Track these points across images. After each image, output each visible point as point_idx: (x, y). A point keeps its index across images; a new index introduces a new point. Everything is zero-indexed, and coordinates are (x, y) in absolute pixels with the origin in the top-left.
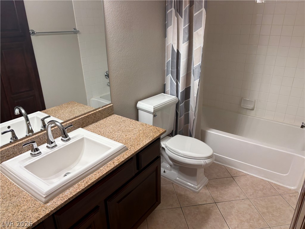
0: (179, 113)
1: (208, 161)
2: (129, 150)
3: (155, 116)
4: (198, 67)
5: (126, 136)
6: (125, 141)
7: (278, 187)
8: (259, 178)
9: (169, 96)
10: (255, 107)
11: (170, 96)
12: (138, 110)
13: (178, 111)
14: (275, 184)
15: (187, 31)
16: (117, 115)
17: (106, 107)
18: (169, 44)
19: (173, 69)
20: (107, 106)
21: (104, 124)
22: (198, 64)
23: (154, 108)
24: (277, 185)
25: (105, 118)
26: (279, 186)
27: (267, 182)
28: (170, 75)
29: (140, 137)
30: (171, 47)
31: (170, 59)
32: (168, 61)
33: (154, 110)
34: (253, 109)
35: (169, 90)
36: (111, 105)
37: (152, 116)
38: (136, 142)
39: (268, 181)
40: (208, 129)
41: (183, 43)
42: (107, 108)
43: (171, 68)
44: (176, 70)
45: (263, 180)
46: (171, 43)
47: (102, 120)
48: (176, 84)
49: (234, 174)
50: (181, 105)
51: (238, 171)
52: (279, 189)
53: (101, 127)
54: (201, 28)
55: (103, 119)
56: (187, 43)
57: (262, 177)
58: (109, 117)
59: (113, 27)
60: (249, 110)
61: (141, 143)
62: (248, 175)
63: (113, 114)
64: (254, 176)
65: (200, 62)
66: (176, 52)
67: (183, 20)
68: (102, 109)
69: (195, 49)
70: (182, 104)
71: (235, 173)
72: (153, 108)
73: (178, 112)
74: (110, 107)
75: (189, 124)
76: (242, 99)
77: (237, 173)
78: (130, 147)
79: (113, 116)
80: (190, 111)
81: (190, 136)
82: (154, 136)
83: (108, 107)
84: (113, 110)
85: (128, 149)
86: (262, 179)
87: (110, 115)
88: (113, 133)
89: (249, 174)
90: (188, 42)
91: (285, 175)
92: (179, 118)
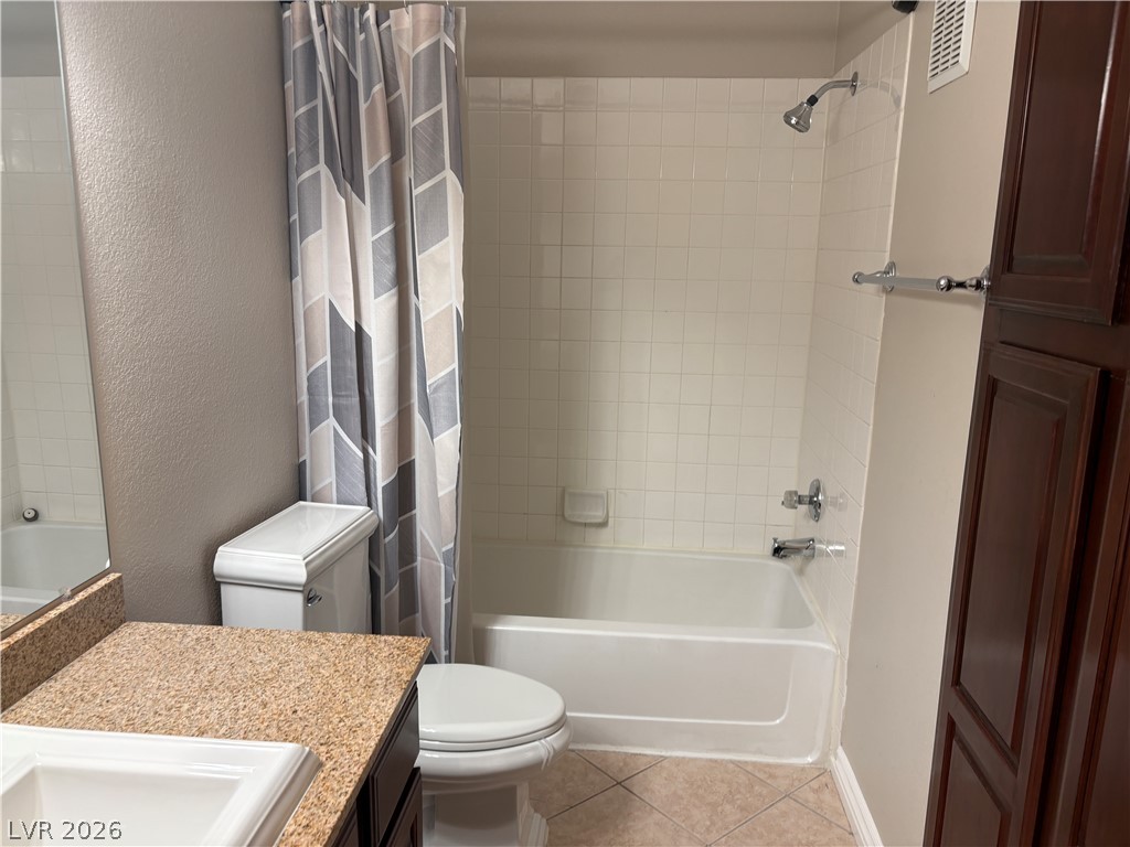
0: (381, 574)
1: (555, 741)
2: (329, 765)
3: (309, 599)
4: (445, 383)
5: (265, 705)
6: (275, 730)
7: (767, 769)
8: (701, 759)
9: (331, 509)
10: (610, 515)
11: (338, 510)
12: (218, 584)
13: (379, 568)
14: (754, 764)
15: (388, 251)
16: (145, 624)
17: (90, 590)
18: (317, 298)
19: (347, 396)
20: (95, 587)
21: (102, 675)
22: (443, 374)
23: (307, 565)
24: (760, 763)
25: (89, 646)
26: (768, 765)
27: (731, 766)
28: (332, 422)
29: (340, 696)
30: (324, 311)
31: (328, 358)
32: (312, 370)
33: (308, 576)
34: (604, 524)
35: (331, 483)
36: (112, 577)
37: (299, 599)
38: (336, 721)
39: (732, 762)
40: (494, 622)
41: (377, 296)
42: (95, 593)
43: (334, 396)
44: (356, 400)
45: (716, 761)
46: (323, 297)
47: (77, 664)
48: (361, 455)
49: (621, 770)
50: (387, 539)
51: (626, 753)
52: (771, 776)
53: (95, 696)
54: (445, 241)
55: (78, 654)
56: (392, 295)
57: (708, 750)
58: (109, 638)
59: (110, 211)
60: (593, 530)
61: (363, 720)
62: (665, 758)
63: (122, 622)
64: (684, 758)
65: (456, 365)
66: (354, 329)
67: (367, 209)
68: (72, 603)
69: (428, 317)
70: (391, 536)
71: (621, 764)
72: (303, 563)
73: (376, 569)
74: (109, 586)
75: (419, 615)
76: (564, 491)
77: (626, 764)
78: (323, 749)
79: (125, 630)
80: (419, 558)
81: (477, 663)
82: (398, 675)
83: (102, 589)
84: (123, 601)
85: (321, 765)
86: (711, 760)
87: (111, 625)
88: (186, 706)
89: (663, 754)
90: (394, 291)
91: (778, 721)
92: (383, 597)
